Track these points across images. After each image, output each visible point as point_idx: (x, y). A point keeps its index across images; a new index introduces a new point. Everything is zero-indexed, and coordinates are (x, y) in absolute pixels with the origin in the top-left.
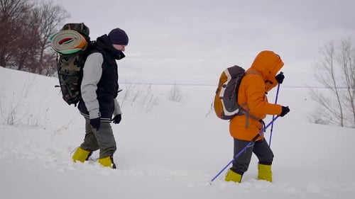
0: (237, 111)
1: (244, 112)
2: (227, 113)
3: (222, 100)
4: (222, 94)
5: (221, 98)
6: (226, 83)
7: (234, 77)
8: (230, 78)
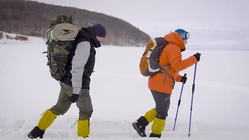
0: (158, 70)
1: (163, 71)
2: (151, 70)
3: (148, 60)
4: (148, 55)
5: (148, 58)
6: (153, 48)
7: (159, 45)
8: (155, 45)
